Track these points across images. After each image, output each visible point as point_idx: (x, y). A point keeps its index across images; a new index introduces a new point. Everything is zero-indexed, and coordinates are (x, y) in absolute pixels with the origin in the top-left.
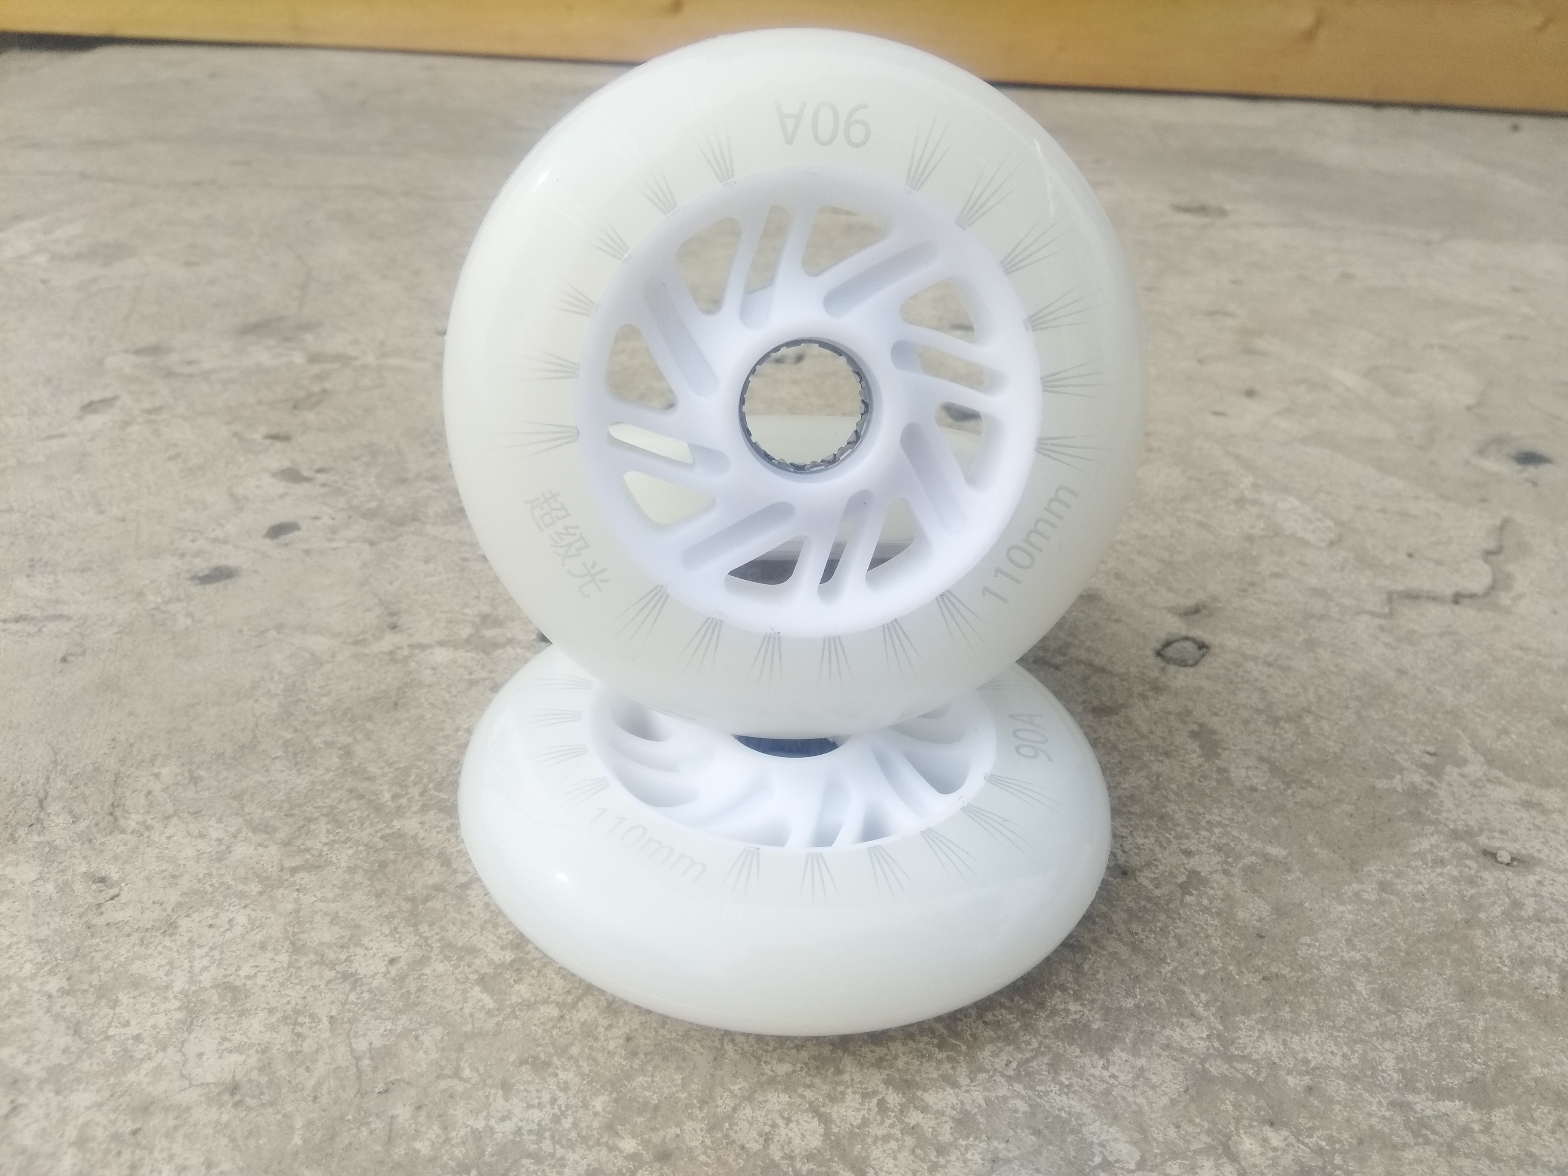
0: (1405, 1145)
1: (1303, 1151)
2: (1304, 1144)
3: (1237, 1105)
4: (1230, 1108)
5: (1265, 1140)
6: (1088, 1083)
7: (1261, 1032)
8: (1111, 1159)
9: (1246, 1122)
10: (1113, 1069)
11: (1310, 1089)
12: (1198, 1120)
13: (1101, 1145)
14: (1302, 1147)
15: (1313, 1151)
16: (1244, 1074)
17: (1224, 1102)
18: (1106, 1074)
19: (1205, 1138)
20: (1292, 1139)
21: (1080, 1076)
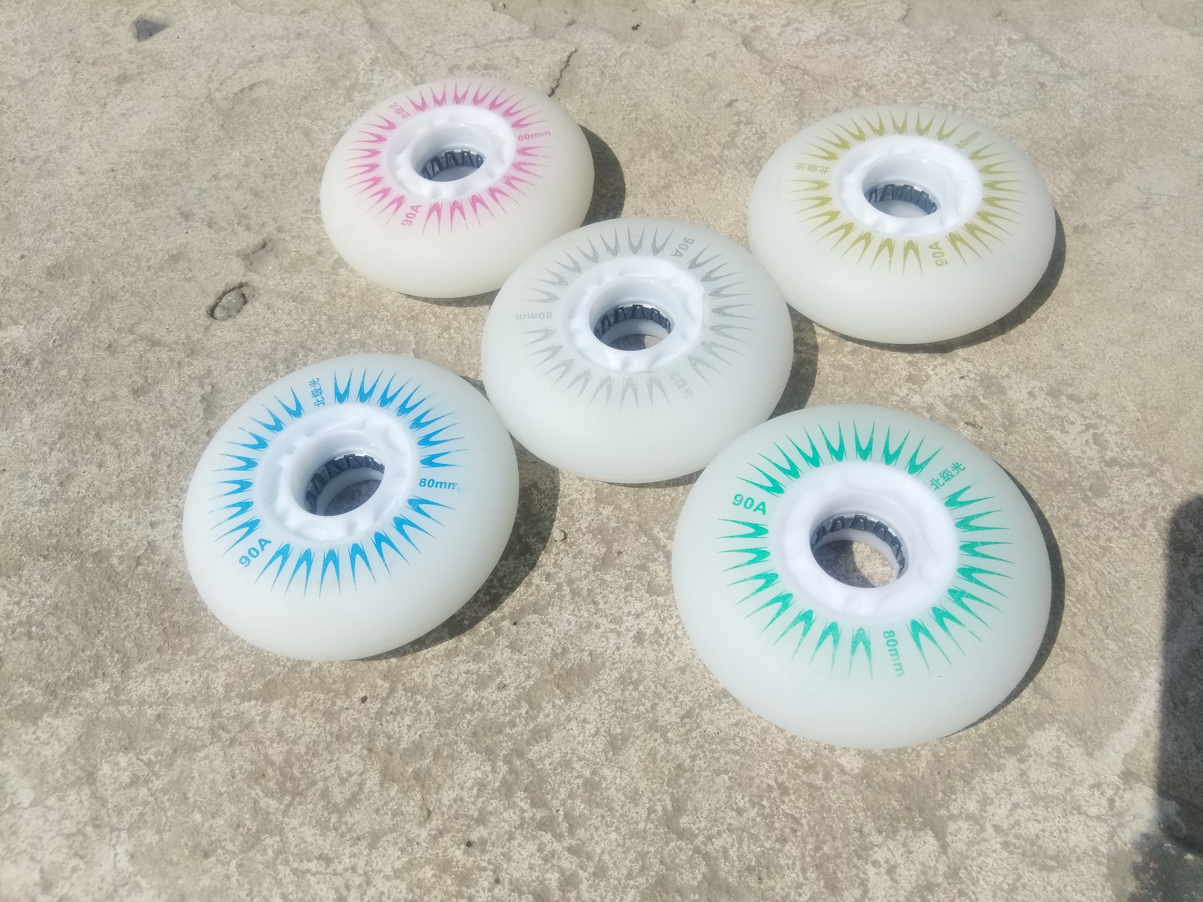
0: (204, 746)
1: (140, 766)
2: (142, 761)
3: (107, 742)
4: (103, 744)
5: (117, 764)
6: (18, 748)
7: (145, 676)
8: (16, 803)
9: (108, 753)
10: (39, 733)
11: (159, 717)
12: (79, 760)
13: (14, 794)
14: (139, 762)
15: (145, 763)
16: (122, 715)
17: (101, 741)
18: (34, 737)
19: (79, 773)
20: (134, 760)
21: (15, 744)
